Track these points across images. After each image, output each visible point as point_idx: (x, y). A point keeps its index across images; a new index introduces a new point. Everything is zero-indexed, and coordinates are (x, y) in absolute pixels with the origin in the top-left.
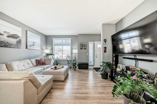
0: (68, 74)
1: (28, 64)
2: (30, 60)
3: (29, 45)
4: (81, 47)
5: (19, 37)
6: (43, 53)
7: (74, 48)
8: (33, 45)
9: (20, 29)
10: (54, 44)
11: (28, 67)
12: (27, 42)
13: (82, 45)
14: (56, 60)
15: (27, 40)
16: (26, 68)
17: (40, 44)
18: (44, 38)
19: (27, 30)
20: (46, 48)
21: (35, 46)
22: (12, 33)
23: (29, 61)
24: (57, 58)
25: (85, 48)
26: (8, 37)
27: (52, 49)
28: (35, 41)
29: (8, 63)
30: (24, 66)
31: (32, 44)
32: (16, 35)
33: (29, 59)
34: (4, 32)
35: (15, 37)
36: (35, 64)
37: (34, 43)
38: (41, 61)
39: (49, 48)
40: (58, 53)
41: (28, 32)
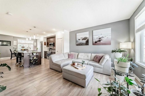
1: (87, 57)
2: (91, 54)
8: (99, 41)
10: (136, 28)
15: (93, 38)
19: (93, 30)
30: (84, 57)
32: (86, 37)
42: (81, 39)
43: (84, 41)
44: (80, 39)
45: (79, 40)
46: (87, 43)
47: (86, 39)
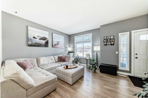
0: (83, 76)
1: (51, 60)
2: (54, 57)
3: (55, 44)
4: (105, 43)
5: (47, 39)
6: (67, 51)
7: (96, 45)
8: (58, 44)
9: (47, 33)
10: (75, 42)
11: (51, 62)
12: (52, 42)
13: (107, 40)
14: (77, 58)
15: (52, 40)
16: (50, 63)
17: (63, 43)
18: (67, 38)
19: (52, 32)
20: (70, 47)
21: (59, 45)
22: (42, 36)
23: (52, 57)
24: (78, 56)
25: (112, 43)
26: (40, 39)
27: (74, 47)
28: (59, 41)
29: (38, 58)
30: (48, 61)
31: (56, 43)
32: (45, 37)
33: (53, 55)
34: (38, 36)
35: (44, 39)
36: (57, 60)
37: (58, 42)
38: (62, 58)
39: (72, 46)
40: (87, 50)
41: (53, 34)
42: (39, 38)
43: (43, 42)
44: (36, 37)
45: (34, 38)
46: (46, 44)
47: (45, 39)
